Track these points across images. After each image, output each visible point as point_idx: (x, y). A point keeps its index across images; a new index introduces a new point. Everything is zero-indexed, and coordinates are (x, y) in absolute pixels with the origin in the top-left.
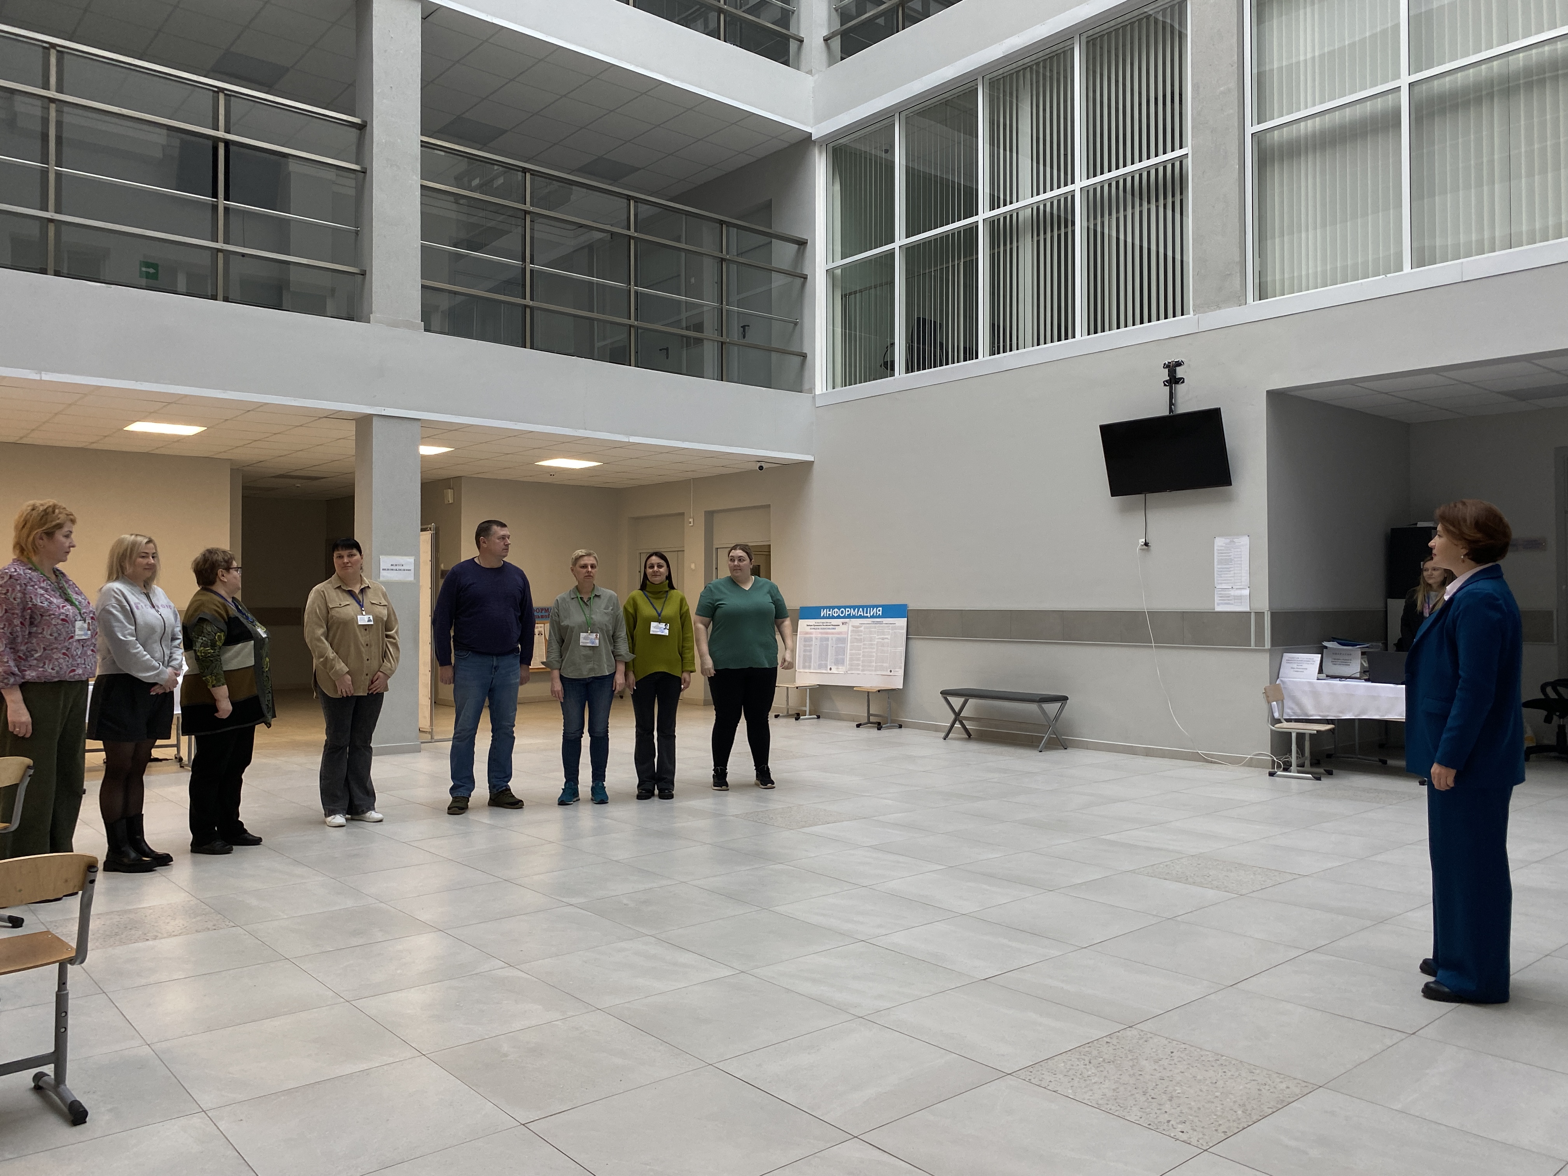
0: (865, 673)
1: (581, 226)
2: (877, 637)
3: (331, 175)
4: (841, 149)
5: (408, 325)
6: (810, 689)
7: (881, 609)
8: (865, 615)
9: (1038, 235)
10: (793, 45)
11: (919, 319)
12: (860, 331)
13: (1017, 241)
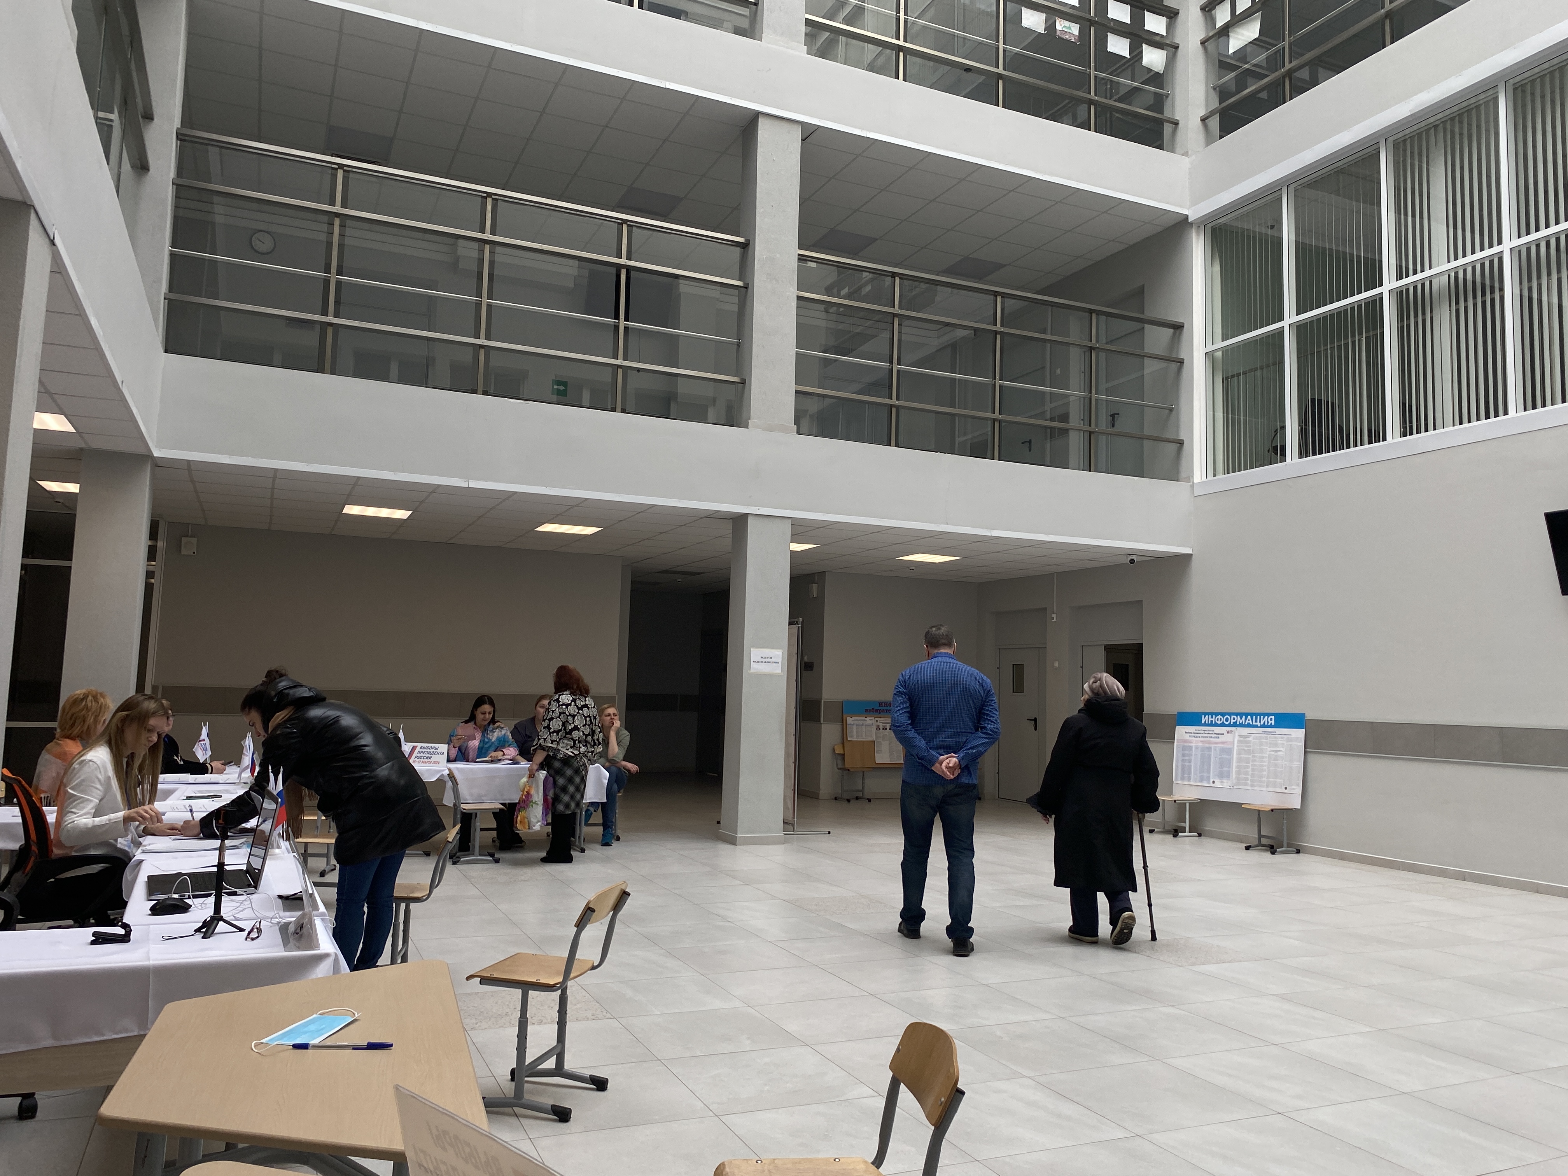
0: (1254, 788)
1: (947, 324)
2: (1269, 749)
3: (716, 293)
4: (1220, 229)
5: (783, 429)
6: (1190, 803)
7: (1273, 717)
8: (1254, 723)
9: (1457, 303)
10: (1167, 128)
11: (1313, 400)
12: (1245, 415)
13: (1431, 312)
